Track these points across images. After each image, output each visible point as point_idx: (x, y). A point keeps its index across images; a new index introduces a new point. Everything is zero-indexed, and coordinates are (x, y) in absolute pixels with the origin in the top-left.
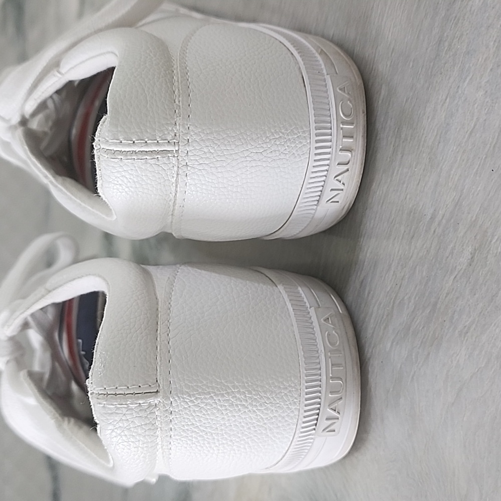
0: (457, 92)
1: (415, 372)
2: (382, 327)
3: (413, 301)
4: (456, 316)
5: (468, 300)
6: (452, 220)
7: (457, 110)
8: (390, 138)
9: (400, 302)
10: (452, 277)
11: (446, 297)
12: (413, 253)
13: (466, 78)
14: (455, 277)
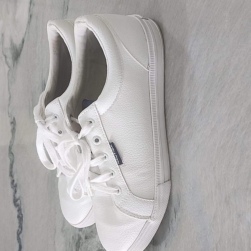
0: (196, 66)
1: (184, 144)
2: (174, 132)
3: (183, 124)
4: (197, 127)
5: (200, 122)
6: (195, 101)
7: (196, 71)
8: (175, 78)
9: (179, 125)
10: (195, 117)
11: (194, 122)
12: (183, 110)
13: (198, 63)
14: (196, 116)
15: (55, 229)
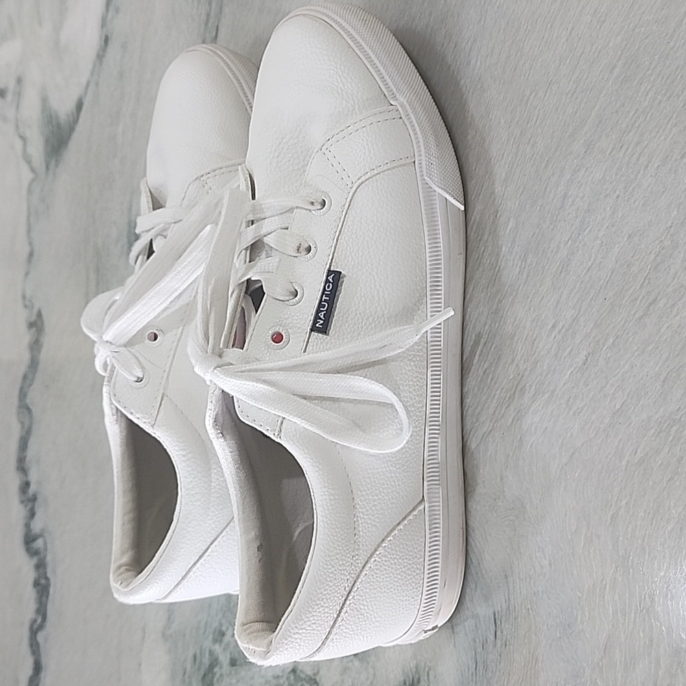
0: (578, 237)
1: (533, 442)
2: (504, 407)
3: (534, 387)
4: (571, 400)
5: (582, 389)
6: (571, 331)
7: (578, 251)
8: (516, 261)
9: (522, 388)
10: (569, 372)
11: (563, 386)
12: (535, 352)
13: (586, 229)
14: (572, 372)
15: (144, 630)
